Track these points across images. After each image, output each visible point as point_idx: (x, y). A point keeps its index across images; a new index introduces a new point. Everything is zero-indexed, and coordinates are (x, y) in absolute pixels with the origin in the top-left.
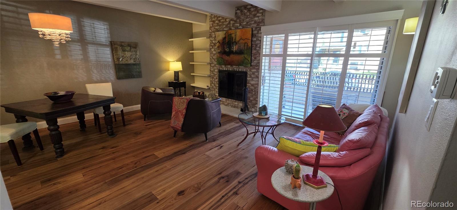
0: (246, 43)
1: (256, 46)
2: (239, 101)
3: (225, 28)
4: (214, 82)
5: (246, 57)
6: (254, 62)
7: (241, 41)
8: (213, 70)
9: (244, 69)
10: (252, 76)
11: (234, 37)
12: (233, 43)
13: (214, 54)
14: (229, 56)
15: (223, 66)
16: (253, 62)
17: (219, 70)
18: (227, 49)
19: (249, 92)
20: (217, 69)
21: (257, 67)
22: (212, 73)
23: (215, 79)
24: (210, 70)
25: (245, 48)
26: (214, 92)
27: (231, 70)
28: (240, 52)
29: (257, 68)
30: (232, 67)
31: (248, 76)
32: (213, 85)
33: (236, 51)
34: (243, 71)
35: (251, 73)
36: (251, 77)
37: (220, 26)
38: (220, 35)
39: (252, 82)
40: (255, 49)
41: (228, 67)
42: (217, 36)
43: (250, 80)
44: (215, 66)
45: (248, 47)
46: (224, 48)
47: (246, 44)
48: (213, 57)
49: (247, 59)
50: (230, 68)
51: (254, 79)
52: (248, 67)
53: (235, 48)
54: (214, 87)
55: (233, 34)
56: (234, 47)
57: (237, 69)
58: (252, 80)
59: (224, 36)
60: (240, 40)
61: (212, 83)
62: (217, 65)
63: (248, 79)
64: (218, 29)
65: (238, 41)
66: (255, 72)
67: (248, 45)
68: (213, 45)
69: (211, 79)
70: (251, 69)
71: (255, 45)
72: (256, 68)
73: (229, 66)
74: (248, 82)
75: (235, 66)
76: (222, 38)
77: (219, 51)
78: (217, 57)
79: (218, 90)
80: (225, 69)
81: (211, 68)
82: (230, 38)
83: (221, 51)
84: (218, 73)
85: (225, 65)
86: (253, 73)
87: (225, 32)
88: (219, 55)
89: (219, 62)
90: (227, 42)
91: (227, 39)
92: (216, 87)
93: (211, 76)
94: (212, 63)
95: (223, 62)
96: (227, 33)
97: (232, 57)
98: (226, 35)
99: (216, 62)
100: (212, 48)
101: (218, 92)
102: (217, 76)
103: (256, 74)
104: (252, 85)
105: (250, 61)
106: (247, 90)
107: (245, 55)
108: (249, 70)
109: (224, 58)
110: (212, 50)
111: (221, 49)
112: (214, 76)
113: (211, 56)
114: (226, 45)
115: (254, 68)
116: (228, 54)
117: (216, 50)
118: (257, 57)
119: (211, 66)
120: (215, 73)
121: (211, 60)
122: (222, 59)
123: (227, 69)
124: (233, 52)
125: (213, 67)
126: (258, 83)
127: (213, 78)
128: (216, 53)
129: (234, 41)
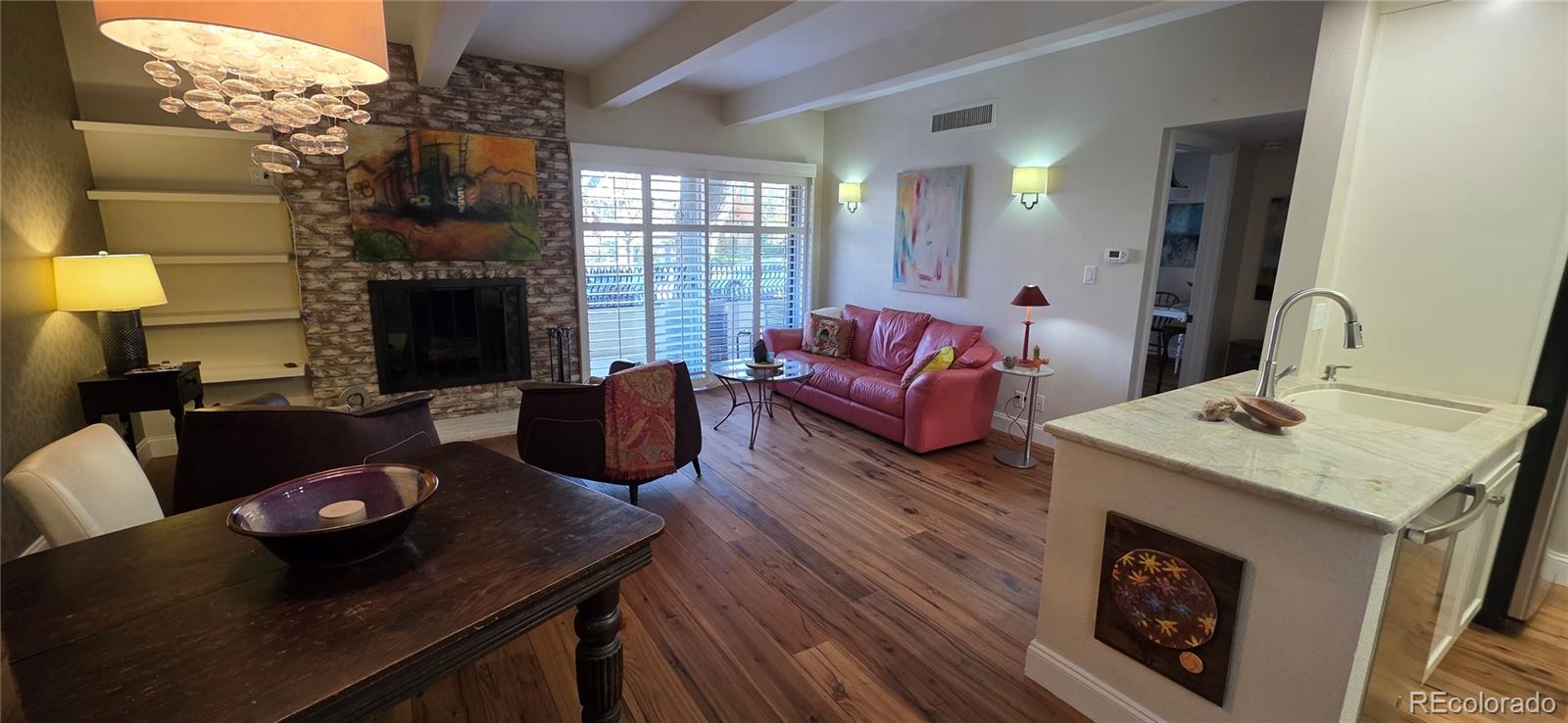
0: (515, 183)
1: (549, 197)
2: (501, 385)
3: (386, 112)
4: (341, 337)
5: (518, 229)
6: (549, 244)
7: (492, 176)
8: (324, 285)
9: (508, 270)
10: (547, 290)
11: (457, 157)
12: (451, 180)
13: (326, 217)
14: (434, 226)
15: (395, 265)
16: (546, 245)
17: (368, 283)
18: (422, 200)
19: (541, 345)
20: (357, 279)
21: (561, 260)
22: (318, 301)
23: (343, 325)
24: (304, 289)
25: (511, 203)
26: (345, 383)
27: (443, 276)
28: (489, 213)
29: (562, 265)
30: (449, 265)
31: (531, 291)
32: (337, 352)
33: (471, 207)
34: (504, 276)
35: (542, 281)
36: (540, 293)
38: (369, 141)
39: (548, 310)
40: (547, 206)
41: (426, 266)
43: (538, 303)
44: (338, 264)
45: (526, 200)
46: (401, 193)
47: (516, 189)
48: (322, 230)
49: (525, 237)
50: (436, 271)
51: (553, 300)
52: (526, 263)
53: (463, 198)
54: (344, 360)
55: (450, 147)
56: (459, 193)
57: (477, 273)
58: (548, 302)
59: (394, 146)
60: (485, 172)
61: (327, 343)
62: (351, 264)
63: (530, 300)
65: (479, 175)
66: (557, 276)
67: (522, 193)
68: (310, 173)
69: (314, 329)
70: (541, 269)
71: (547, 193)
72: (558, 263)
73: (432, 264)
74: (530, 310)
75: (464, 263)
76: (385, 152)
77: (369, 202)
78: (354, 228)
79: (375, 370)
80: (407, 276)
81: (310, 276)
82: (431, 159)
83: (381, 205)
84: (365, 297)
85: (410, 260)
86: (550, 281)
87: (402, 132)
88: (364, 220)
89: (365, 249)
90: (415, 170)
91: (415, 161)
92: (353, 358)
93: (310, 315)
94: (310, 255)
95: (395, 249)
96: (412, 136)
97: (449, 228)
98: (409, 144)
99: (346, 248)
100: (303, 187)
101: (375, 378)
102: (357, 308)
103: (561, 281)
104: (551, 318)
105: (538, 243)
106: (531, 337)
107: (513, 224)
108: (530, 272)
109: (406, 233)
110: (301, 193)
111: (380, 196)
112: (339, 312)
113: (299, 223)
114: (413, 184)
115: (551, 266)
116: (428, 218)
117: (341, 198)
118: (559, 229)
119: (303, 269)
120: (341, 298)
121: (304, 242)
122: (391, 237)
123: (420, 276)
124: (453, 213)
125: (323, 271)
126: (574, 308)
127: (331, 320)
128: (346, 210)
129: (456, 170)
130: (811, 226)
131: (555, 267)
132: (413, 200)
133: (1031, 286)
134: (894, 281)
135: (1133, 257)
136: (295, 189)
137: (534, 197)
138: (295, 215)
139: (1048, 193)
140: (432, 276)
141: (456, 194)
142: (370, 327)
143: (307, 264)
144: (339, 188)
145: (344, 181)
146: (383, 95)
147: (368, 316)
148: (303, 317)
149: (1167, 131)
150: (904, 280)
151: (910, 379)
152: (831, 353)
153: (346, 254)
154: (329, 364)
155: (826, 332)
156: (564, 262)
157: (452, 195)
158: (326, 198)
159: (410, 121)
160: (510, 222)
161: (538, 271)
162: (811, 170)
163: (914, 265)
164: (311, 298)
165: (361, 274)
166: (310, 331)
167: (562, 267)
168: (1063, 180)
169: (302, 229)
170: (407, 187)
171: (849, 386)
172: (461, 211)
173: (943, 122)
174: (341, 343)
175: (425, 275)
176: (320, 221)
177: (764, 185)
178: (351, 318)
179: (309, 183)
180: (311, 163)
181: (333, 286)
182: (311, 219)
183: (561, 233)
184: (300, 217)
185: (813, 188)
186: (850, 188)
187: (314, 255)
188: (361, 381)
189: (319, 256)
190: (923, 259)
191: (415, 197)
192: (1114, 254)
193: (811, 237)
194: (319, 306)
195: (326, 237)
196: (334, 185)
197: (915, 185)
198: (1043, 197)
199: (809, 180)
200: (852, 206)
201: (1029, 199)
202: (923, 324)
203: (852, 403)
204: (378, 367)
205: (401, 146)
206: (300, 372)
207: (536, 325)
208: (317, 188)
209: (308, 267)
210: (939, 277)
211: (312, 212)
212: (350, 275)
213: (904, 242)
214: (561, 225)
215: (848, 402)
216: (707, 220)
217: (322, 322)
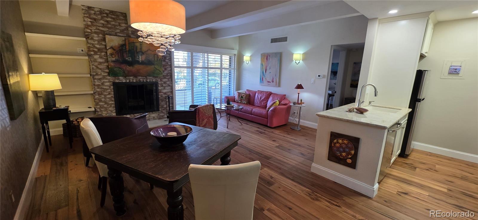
0: (156, 54)
1: (165, 58)
2: (151, 113)
3: (119, 33)
4: (105, 99)
5: (156, 67)
6: (165, 72)
7: (149, 52)
8: (100, 84)
9: (153, 79)
10: (164, 85)
11: (139, 46)
12: (137, 53)
13: (100, 63)
14: (133, 66)
15: (121, 78)
17: (113, 83)
18: (129, 59)
19: (162, 101)
20: (109, 82)
21: (168, 76)
22: (98, 88)
23: (105, 95)
24: (93, 85)
25: (155, 60)
26: (106, 113)
27: (134, 81)
28: (149, 63)
29: (168, 78)
30: (136, 78)
31: (159, 86)
32: (103, 104)
33: (143, 61)
34: (152, 81)
35: (163, 83)
36: (162, 86)
37: (108, 28)
38: (114, 41)
39: (164, 91)
40: (164, 61)
41: (130, 78)
42: (109, 41)
43: (162, 89)
44: (104, 77)
45: (159, 59)
46: (123, 56)
47: (156, 56)
48: (99, 67)
49: (159, 70)
50: (133, 80)
51: (166, 88)
52: (158, 77)
53: (141, 58)
54: (105, 106)
55: (137, 43)
56: (140, 57)
57: (144, 80)
58: (164, 89)
59: (121, 43)
60: (147, 51)
61: (101, 101)
62: (108, 77)
63: (159, 88)
64: (106, 31)
65: (145, 52)
66: (167, 81)
67: (158, 57)
68: (96, 50)
69: (97, 97)
70: (162, 79)
72: (167, 77)
73: (132, 77)
74: (159, 91)
75: (141, 77)
76: (118, 44)
77: (114, 59)
78: (109, 66)
79: (115, 109)
80: (124, 81)
81: (96, 81)
82: (132, 47)
83: (117, 60)
84: (112, 87)
85: (125, 76)
86: (165, 83)
87: (124, 38)
88: (112, 64)
89: (112, 72)
90: (127, 50)
91: (127, 47)
92: (108, 105)
93: (96, 92)
94: (96, 75)
95: (121, 73)
96: (126, 40)
97: (137, 67)
98: (125, 42)
99: (107, 72)
100: (94, 54)
101: (114, 111)
102: (109, 90)
103: (168, 83)
104: (165, 93)
105: (162, 72)
106: (160, 99)
107: (155, 66)
108: (159, 80)
109: (124, 68)
110: (93, 56)
111: (117, 58)
112: (104, 91)
113: (93, 65)
114: (126, 54)
115: (165, 78)
116: (131, 64)
117: (105, 58)
118: (168, 68)
119: (94, 79)
120: (105, 87)
121: (94, 70)
122: (120, 69)
123: (128, 81)
124: (138, 63)
125: (100, 79)
126: (171, 90)
127: (102, 94)
128: (107, 61)
129: (139, 50)
130: (236, 68)
131: (166, 79)
132: (126, 59)
133: (299, 84)
134: (260, 83)
135: (324, 77)
136: (92, 55)
137: (161, 58)
138: (92, 62)
139: (302, 60)
140: (131, 81)
141: (139, 57)
142: (113, 96)
143: (95, 77)
144: (105, 55)
145: (106, 53)
146: (117, 27)
147: (113, 93)
148: (94, 93)
149: (332, 46)
150: (263, 83)
151: (269, 109)
152: (244, 103)
153: (106, 74)
154: (101, 107)
155: (242, 97)
156: (169, 77)
157: (138, 57)
158: (101, 57)
159: (125, 35)
160: (154, 65)
161: (162, 80)
162: (236, 52)
163: (266, 79)
164: (96, 87)
165: (111, 80)
166: (96, 97)
167: (168, 79)
168: (306, 57)
169: (94, 67)
170: (125, 55)
171: (252, 111)
172: (140, 62)
173: (274, 41)
174: (104, 101)
175: (130, 81)
176: (99, 64)
177: (223, 56)
178: (108, 93)
179: (96, 53)
180: (96, 47)
181: (103, 84)
182: (96, 64)
183: (168, 69)
184: (93, 63)
185: (236, 57)
186: (247, 57)
187: (97, 74)
188: (110, 112)
189: (99, 75)
190: (268, 77)
191: (127, 58)
192: (319, 76)
193: (235, 71)
194: (98, 90)
195: (101, 69)
196: (103, 54)
197: (266, 57)
198: (301, 61)
199: (235, 55)
200: (247, 62)
201: (297, 62)
202: (269, 94)
203: (252, 116)
204: (115, 108)
205: (123, 43)
206: (93, 109)
207: (161, 95)
208: (98, 54)
209: (95, 78)
210: (273, 82)
211: (96, 62)
212: (107, 81)
213: (263, 72)
214: (168, 66)
215: (251, 115)
216: (208, 66)
217: (99, 94)
